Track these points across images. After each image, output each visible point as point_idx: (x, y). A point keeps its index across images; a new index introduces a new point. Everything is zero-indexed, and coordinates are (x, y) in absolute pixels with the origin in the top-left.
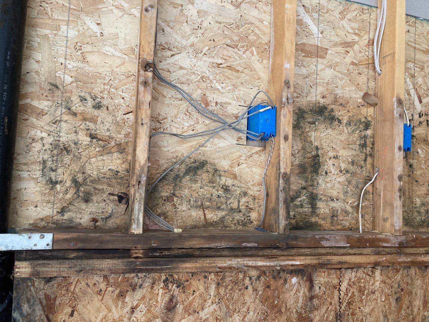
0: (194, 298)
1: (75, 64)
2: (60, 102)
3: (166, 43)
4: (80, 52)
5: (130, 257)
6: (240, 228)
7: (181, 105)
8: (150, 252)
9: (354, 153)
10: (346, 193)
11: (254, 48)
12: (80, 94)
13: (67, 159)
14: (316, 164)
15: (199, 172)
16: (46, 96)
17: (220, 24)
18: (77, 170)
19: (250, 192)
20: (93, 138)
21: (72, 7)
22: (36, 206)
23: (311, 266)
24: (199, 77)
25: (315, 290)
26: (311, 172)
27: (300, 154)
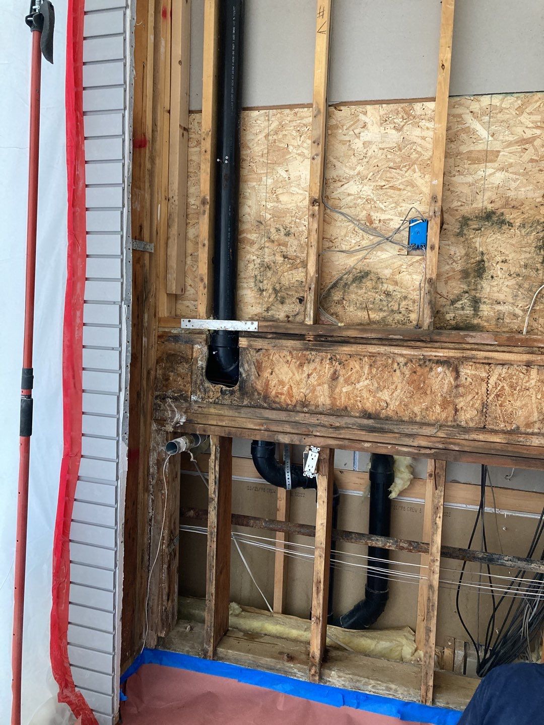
0: (352, 374)
1: (272, 205)
2: (263, 234)
3: (337, 176)
4: (275, 194)
5: (304, 340)
6: (399, 326)
7: (349, 225)
8: (318, 337)
9: (528, 256)
10: (515, 296)
11: (416, 165)
12: (276, 226)
13: (269, 274)
14: (481, 268)
15: (364, 280)
16: (255, 230)
17: (383, 149)
18: (276, 281)
19: (410, 296)
20: (285, 258)
21: (269, 162)
22: (252, 306)
23: (455, 358)
24: (365, 200)
25: (461, 380)
26: (475, 277)
27: (463, 260)
